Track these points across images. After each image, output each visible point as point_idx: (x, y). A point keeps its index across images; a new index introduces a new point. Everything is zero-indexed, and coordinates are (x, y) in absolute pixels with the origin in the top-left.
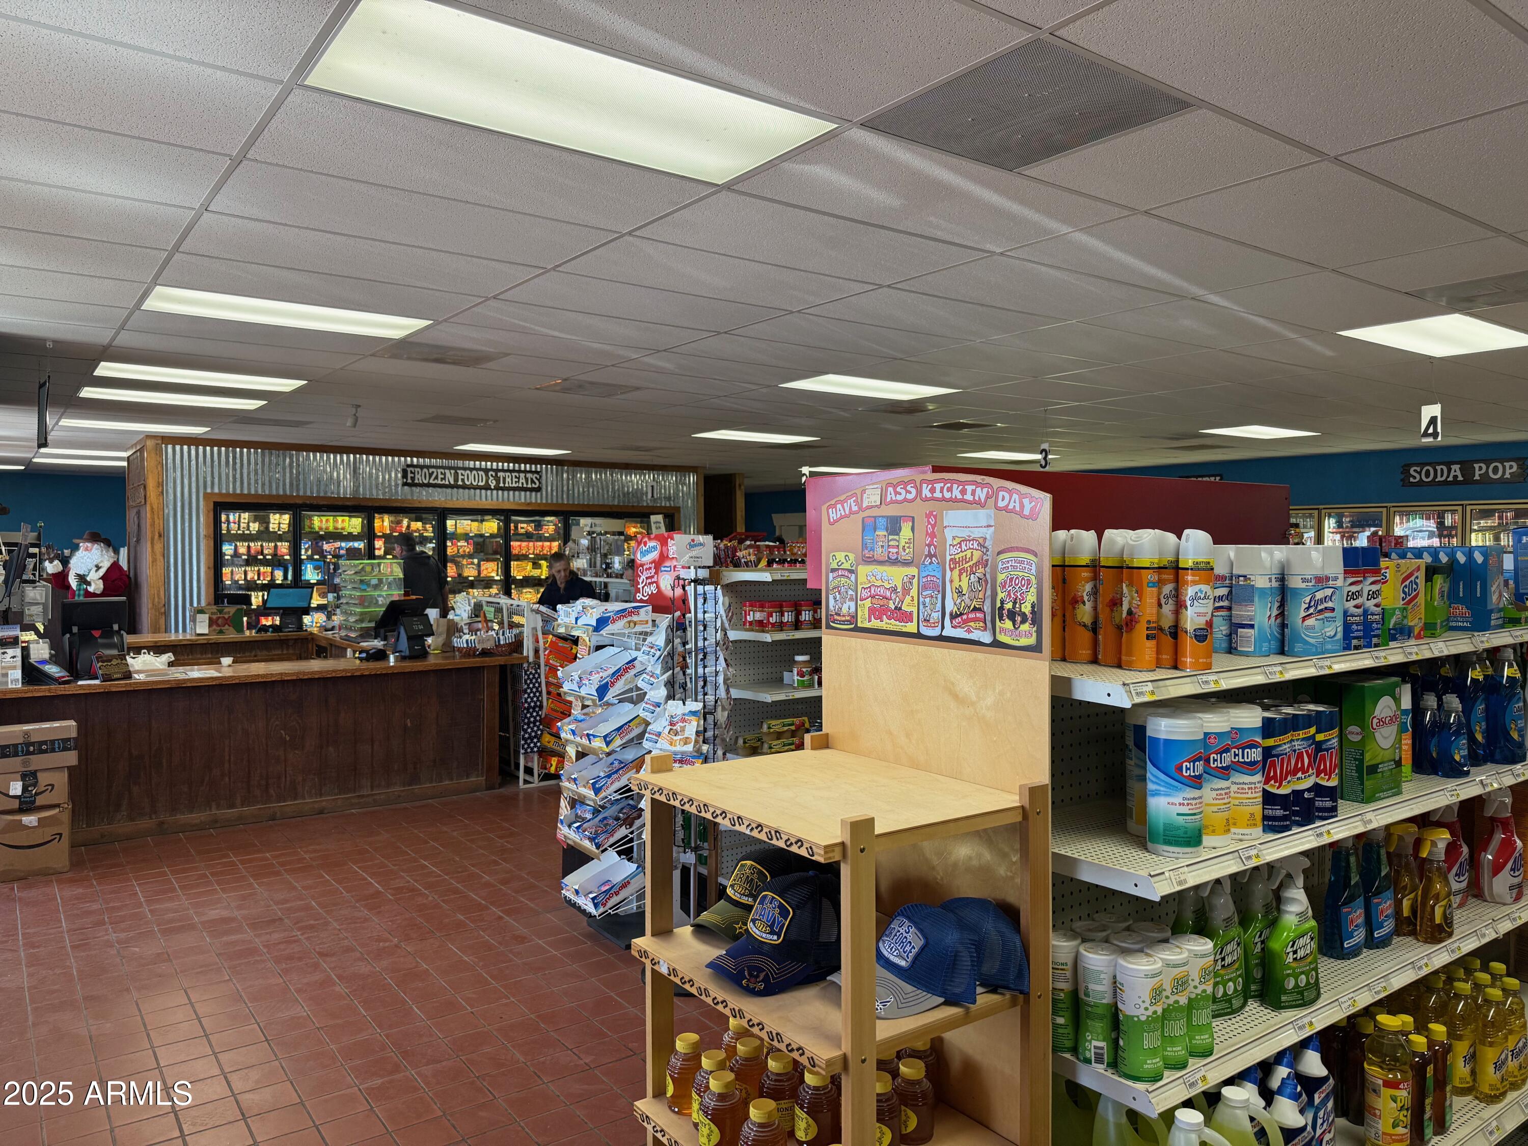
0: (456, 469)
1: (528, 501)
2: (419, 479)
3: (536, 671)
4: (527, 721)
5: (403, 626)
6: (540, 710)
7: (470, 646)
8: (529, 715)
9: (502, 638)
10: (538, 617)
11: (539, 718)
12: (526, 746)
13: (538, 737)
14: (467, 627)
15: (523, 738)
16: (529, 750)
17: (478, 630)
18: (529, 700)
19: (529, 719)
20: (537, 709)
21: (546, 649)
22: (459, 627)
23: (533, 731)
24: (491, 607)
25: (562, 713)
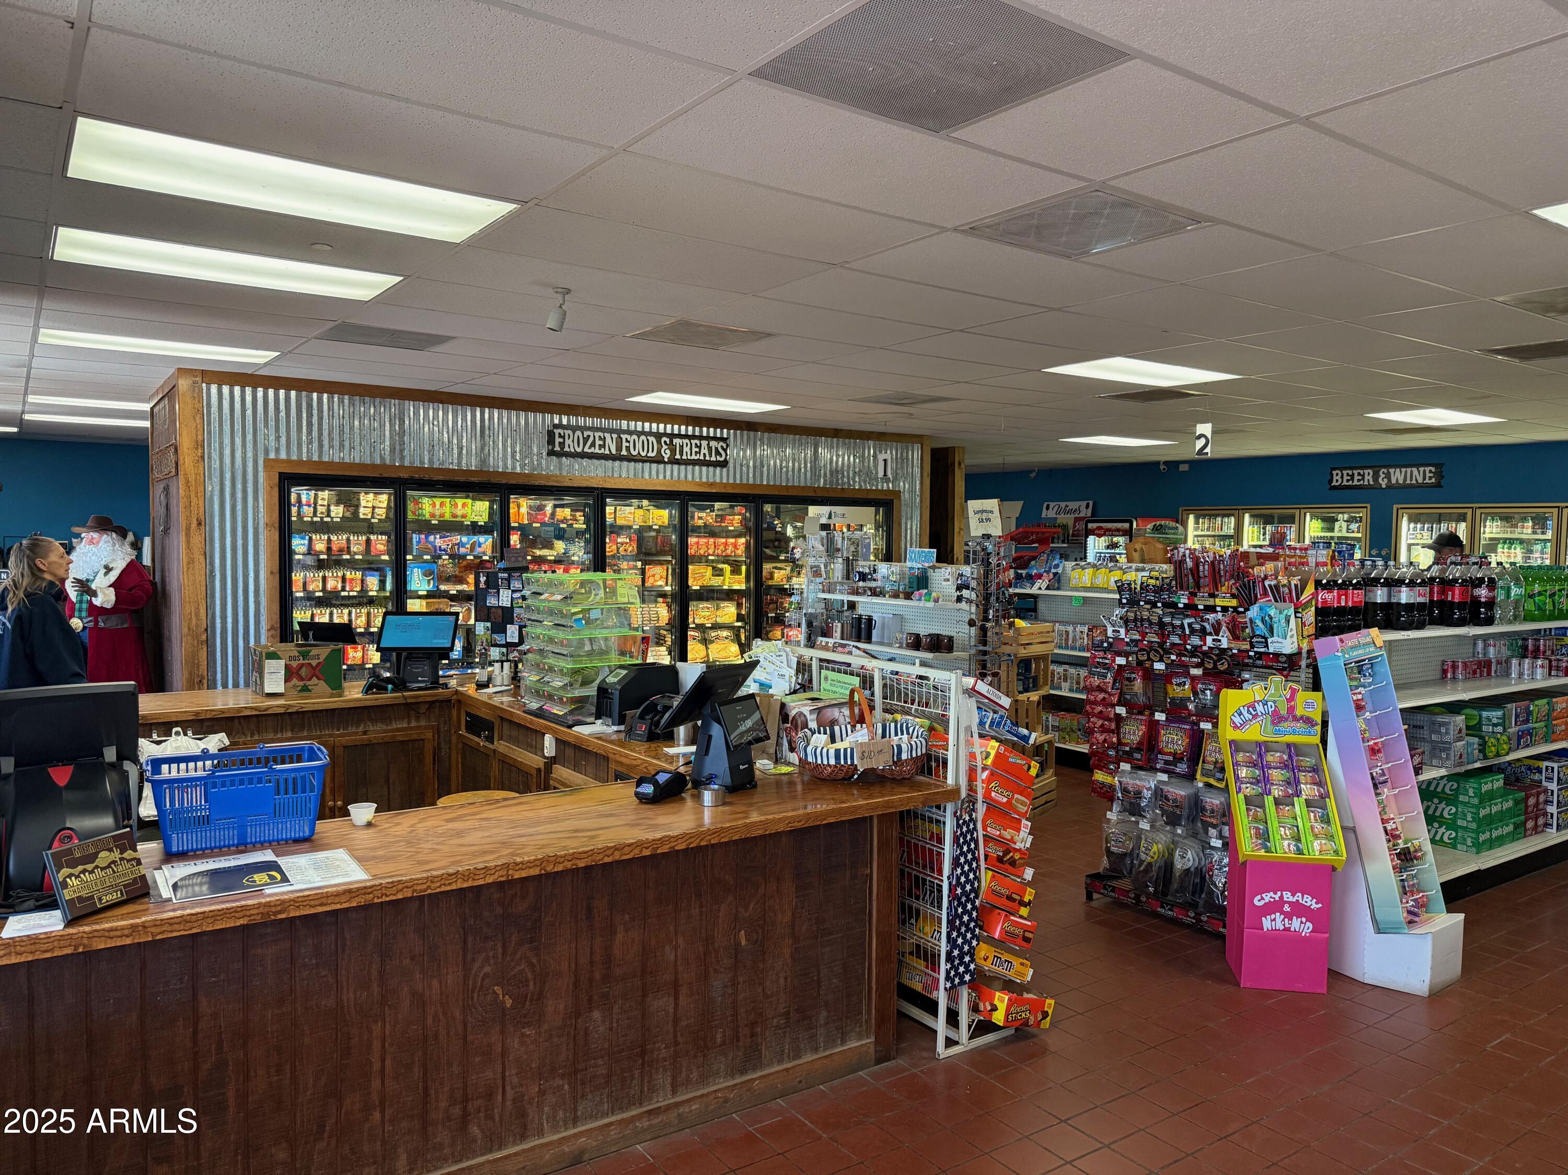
0: (620, 432)
1: (711, 480)
2: (571, 445)
3: (971, 816)
4: (958, 922)
5: (720, 723)
6: (977, 897)
7: (842, 762)
8: (960, 910)
9: (904, 747)
10: (972, 703)
11: (975, 914)
12: (953, 973)
13: (971, 952)
14: (814, 716)
15: (949, 958)
16: (957, 980)
17: (833, 723)
18: (963, 879)
19: (961, 918)
20: (972, 896)
21: (984, 769)
22: (793, 713)
23: (965, 941)
24: (833, 670)
25: (1009, 898)
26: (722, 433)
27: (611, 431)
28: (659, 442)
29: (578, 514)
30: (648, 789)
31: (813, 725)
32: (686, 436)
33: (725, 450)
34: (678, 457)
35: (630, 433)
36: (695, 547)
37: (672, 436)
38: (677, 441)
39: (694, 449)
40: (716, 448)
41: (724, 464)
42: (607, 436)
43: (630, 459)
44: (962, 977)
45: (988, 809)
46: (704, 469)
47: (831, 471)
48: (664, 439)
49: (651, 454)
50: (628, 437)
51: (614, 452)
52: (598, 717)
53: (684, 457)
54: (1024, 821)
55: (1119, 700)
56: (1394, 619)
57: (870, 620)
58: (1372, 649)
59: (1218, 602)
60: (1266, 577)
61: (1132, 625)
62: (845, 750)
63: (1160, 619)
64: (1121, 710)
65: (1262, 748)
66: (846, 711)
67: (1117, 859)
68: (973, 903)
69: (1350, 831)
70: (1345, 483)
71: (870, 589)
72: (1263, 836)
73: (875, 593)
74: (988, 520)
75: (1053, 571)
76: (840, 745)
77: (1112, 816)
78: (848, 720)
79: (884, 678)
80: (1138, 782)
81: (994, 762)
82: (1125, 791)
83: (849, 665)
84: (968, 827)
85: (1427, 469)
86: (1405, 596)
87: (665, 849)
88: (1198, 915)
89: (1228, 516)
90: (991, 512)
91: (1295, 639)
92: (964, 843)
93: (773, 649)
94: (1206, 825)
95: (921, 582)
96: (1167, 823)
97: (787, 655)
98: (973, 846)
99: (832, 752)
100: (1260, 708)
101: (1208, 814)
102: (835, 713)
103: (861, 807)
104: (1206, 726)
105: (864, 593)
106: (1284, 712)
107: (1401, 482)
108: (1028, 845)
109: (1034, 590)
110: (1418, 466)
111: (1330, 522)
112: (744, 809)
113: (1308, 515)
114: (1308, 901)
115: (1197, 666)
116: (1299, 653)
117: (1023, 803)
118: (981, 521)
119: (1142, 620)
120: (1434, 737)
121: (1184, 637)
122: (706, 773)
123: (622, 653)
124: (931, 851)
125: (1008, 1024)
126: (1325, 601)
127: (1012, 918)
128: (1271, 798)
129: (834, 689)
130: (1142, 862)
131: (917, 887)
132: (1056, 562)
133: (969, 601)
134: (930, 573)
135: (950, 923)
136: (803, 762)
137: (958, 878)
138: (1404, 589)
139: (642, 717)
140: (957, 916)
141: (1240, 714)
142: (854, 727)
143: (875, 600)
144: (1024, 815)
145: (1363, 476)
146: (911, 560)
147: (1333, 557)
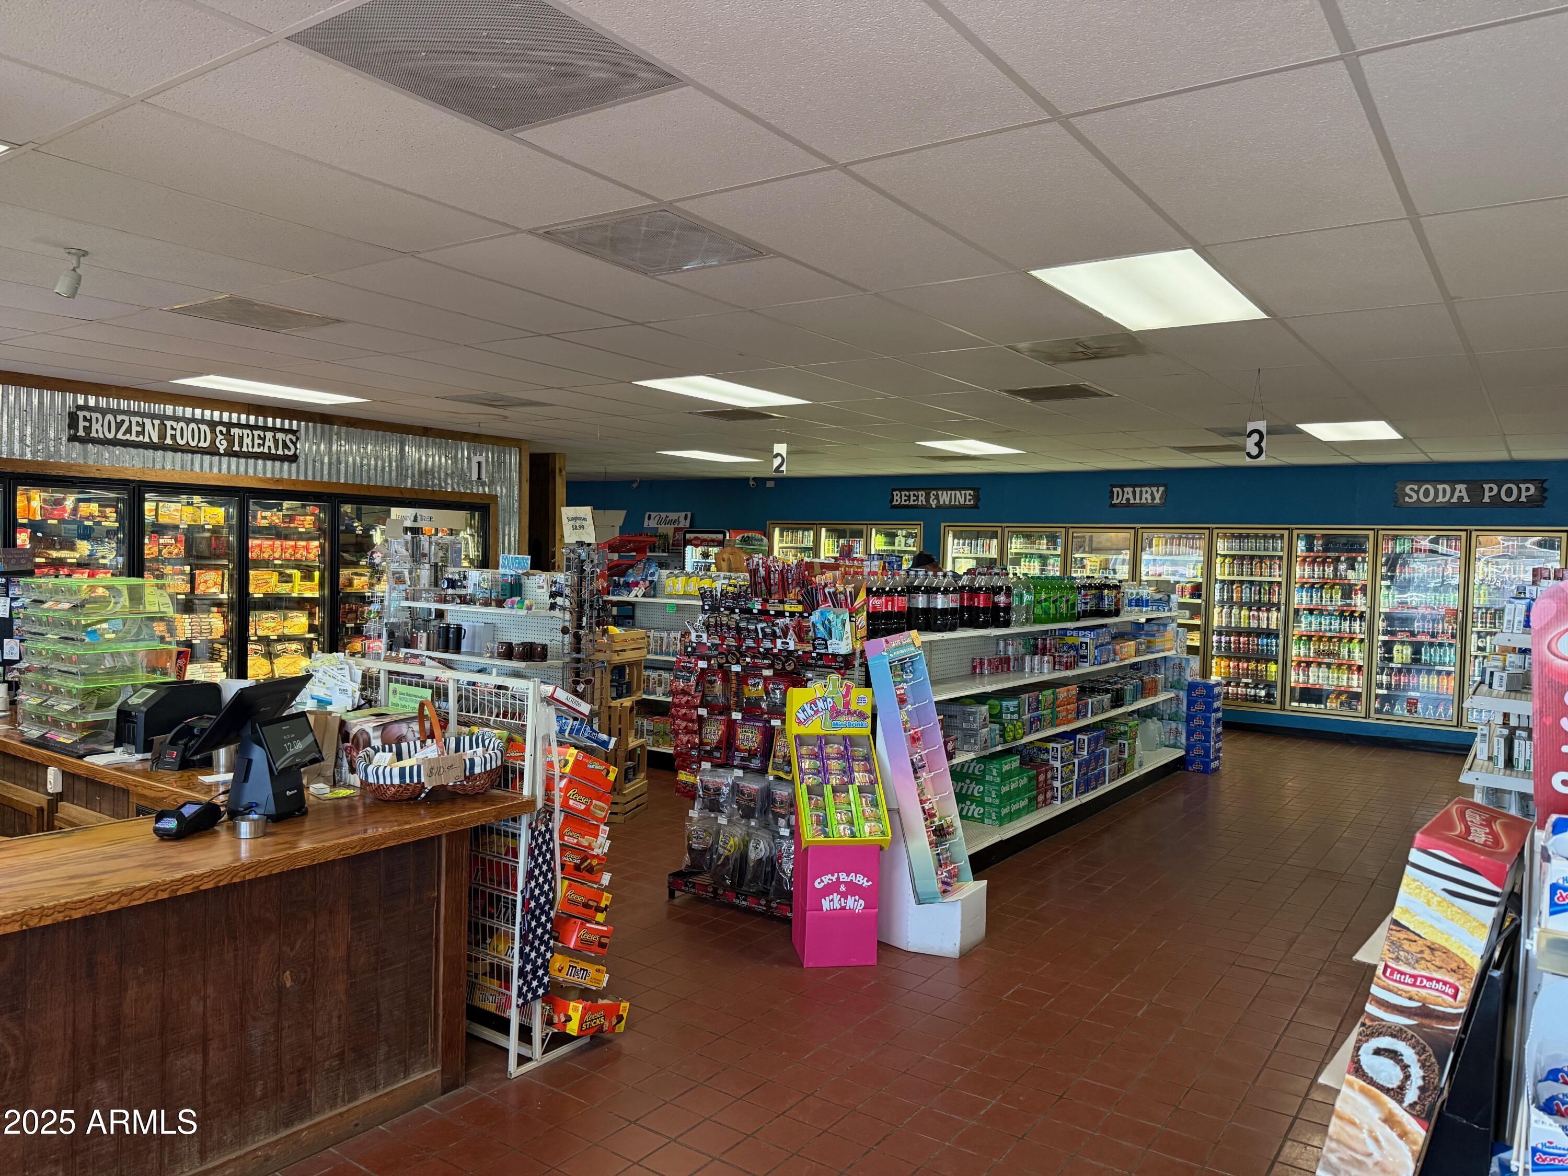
0: (163, 418)
1: (277, 476)
2: (98, 430)
3: (547, 826)
4: (531, 936)
5: (262, 746)
6: (551, 908)
7: (408, 781)
8: (534, 924)
9: (477, 760)
10: (551, 712)
11: (549, 926)
12: (525, 988)
13: (546, 966)
14: (379, 733)
15: (522, 973)
16: (530, 996)
17: (400, 739)
18: (537, 892)
19: (534, 931)
20: (547, 908)
21: (562, 778)
22: (354, 731)
23: (539, 954)
24: (404, 683)
25: (586, 905)
26: (291, 424)
27: (152, 416)
28: (213, 431)
29: (108, 510)
30: (171, 824)
31: (377, 743)
32: (247, 426)
33: (295, 444)
34: (236, 448)
35: (177, 419)
36: (257, 551)
37: (230, 425)
38: (235, 431)
39: (257, 441)
40: (284, 442)
41: (293, 459)
42: (148, 422)
43: (176, 448)
44: (535, 991)
45: (566, 818)
46: (269, 463)
47: (420, 472)
48: (219, 428)
49: (202, 444)
50: (174, 424)
51: (155, 440)
52: (118, 743)
53: (244, 449)
54: (602, 827)
55: (701, 702)
56: (932, 622)
57: (459, 629)
58: (912, 649)
59: (787, 608)
60: (826, 585)
61: (713, 630)
62: (411, 768)
63: (737, 624)
64: (703, 712)
65: (823, 740)
66: (415, 726)
67: (698, 856)
68: (548, 915)
69: (894, 812)
70: (903, 503)
71: (460, 597)
72: (822, 822)
73: (463, 600)
74: (582, 527)
75: (650, 578)
76: (406, 763)
77: (693, 814)
78: (418, 735)
79: (459, 689)
80: (717, 780)
81: (572, 771)
82: (706, 788)
83: (422, 677)
84: (544, 837)
85: (968, 492)
86: (941, 602)
87: (187, 890)
88: (769, 902)
89: (808, 530)
90: (585, 519)
91: (850, 641)
92: (539, 855)
93: (334, 662)
94: (777, 816)
95: (515, 589)
96: (742, 817)
97: (350, 668)
98: (548, 856)
99: (396, 771)
100: (820, 704)
101: (778, 805)
102: (403, 729)
103: (425, 827)
104: (776, 723)
105: (453, 601)
106: (840, 707)
107: (947, 503)
108: (606, 850)
109: (631, 598)
110: (960, 489)
111: (891, 537)
112: (289, 839)
113: (874, 530)
114: (861, 880)
115: (769, 667)
116: (853, 654)
117: (602, 809)
118: (575, 528)
119: (722, 625)
120: (965, 725)
121: (757, 641)
122: (246, 801)
123: (153, 671)
124: (506, 866)
125: (582, 1033)
126: (875, 607)
127: (588, 925)
128: (829, 787)
129: (404, 703)
130: (720, 856)
131: (491, 905)
132: (652, 570)
133: (563, 609)
134: (524, 580)
135: (523, 937)
136: (365, 783)
137: (532, 891)
138: (940, 596)
139: (173, 742)
140: (530, 930)
141: (804, 710)
142: (423, 742)
143: (465, 608)
144: (601, 820)
145: (918, 497)
146: (504, 567)
147: (884, 568)
